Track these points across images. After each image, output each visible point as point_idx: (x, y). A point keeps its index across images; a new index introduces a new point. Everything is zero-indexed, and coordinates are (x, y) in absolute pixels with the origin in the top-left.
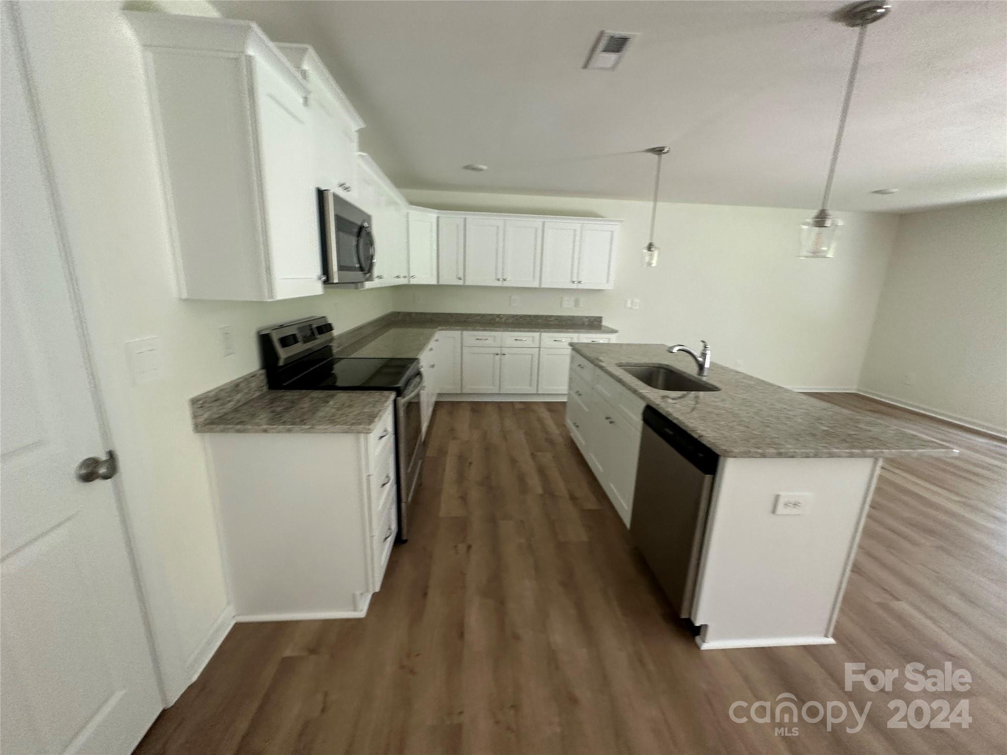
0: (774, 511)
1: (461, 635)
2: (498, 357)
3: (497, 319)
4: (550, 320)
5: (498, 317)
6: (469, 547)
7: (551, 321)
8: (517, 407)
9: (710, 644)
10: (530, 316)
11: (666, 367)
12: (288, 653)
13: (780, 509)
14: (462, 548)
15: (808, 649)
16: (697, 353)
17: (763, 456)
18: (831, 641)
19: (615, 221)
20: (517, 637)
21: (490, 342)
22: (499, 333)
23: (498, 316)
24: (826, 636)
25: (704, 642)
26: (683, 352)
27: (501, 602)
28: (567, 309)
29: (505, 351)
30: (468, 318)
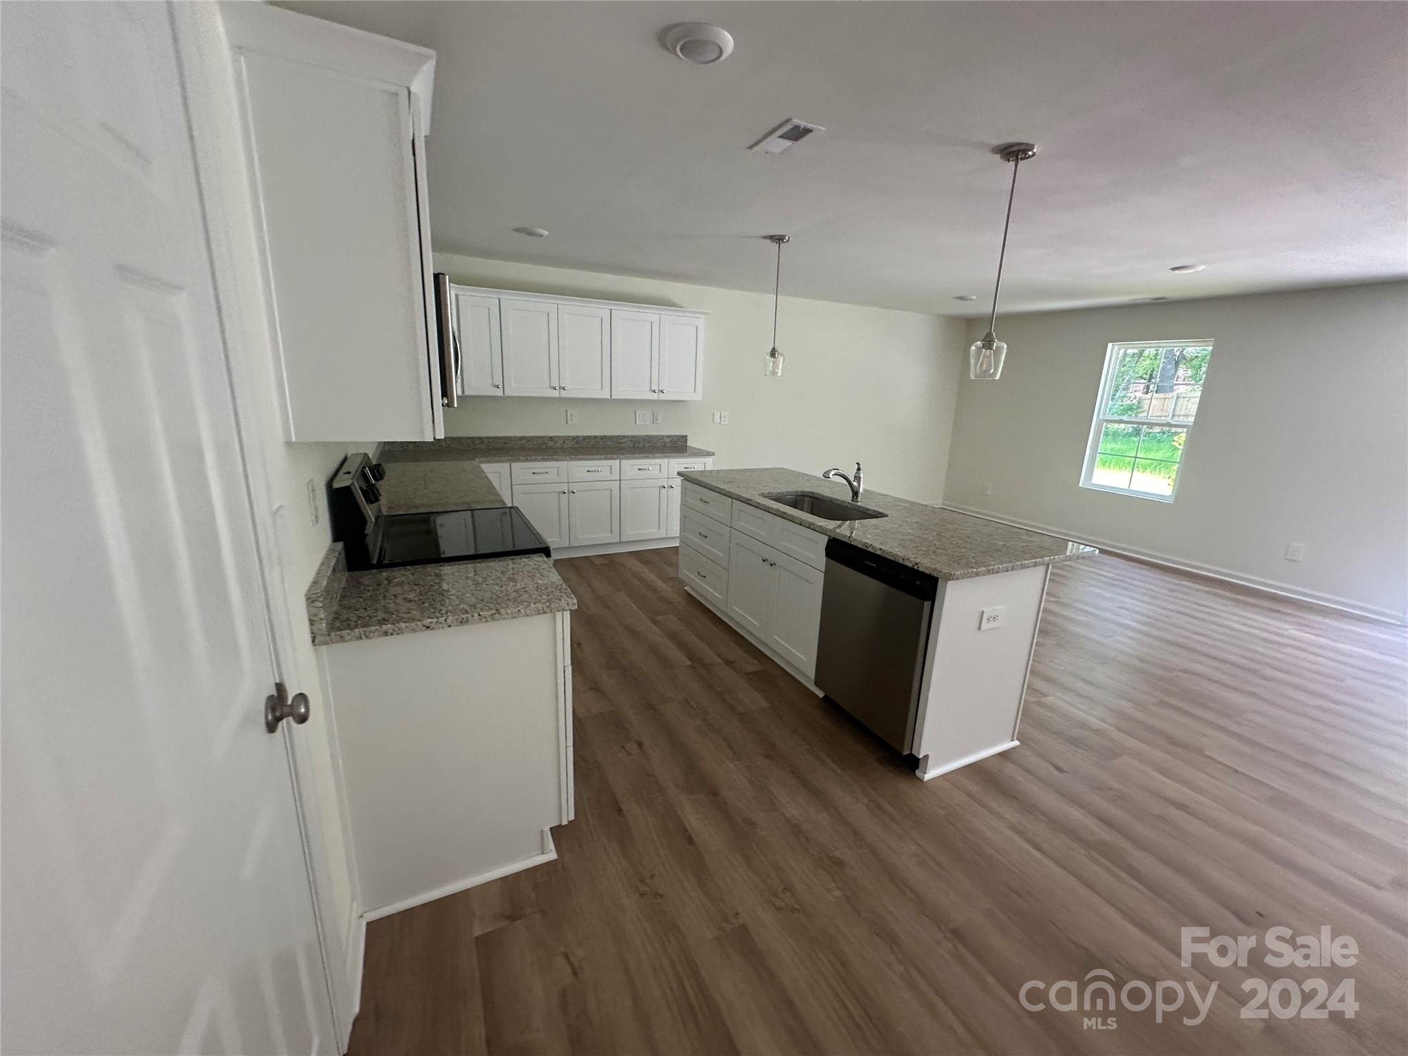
0: (979, 629)
1: (690, 840)
2: (564, 498)
3: (551, 443)
4: (622, 441)
5: (552, 441)
6: (640, 745)
7: (624, 443)
8: (597, 562)
9: (931, 773)
10: (595, 437)
11: (811, 495)
12: (478, 931)
13: (985, 626)
14: (632, 747)
15: (1004, 755)
16: (851, 478)
17: (977, 574)
18: (1016, 743)
19: (695, 312)
20: (752, 824)
21: (552, 476)
22: (565, 463)
23: (551, 438)
24: (1012, 740)
25: (925, 773)
26: (837, 476)
27: (714, 793)
28: (643, 426)
29: (574, 487)
30: (506, 443)
